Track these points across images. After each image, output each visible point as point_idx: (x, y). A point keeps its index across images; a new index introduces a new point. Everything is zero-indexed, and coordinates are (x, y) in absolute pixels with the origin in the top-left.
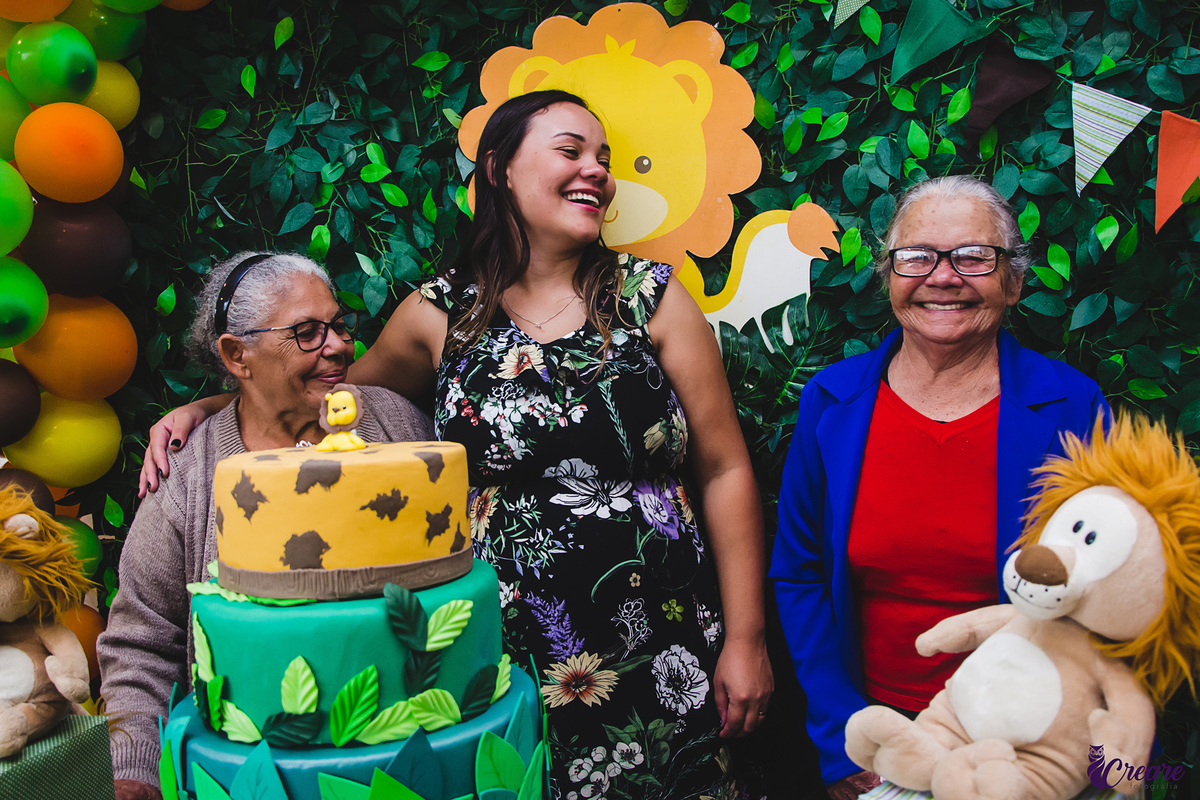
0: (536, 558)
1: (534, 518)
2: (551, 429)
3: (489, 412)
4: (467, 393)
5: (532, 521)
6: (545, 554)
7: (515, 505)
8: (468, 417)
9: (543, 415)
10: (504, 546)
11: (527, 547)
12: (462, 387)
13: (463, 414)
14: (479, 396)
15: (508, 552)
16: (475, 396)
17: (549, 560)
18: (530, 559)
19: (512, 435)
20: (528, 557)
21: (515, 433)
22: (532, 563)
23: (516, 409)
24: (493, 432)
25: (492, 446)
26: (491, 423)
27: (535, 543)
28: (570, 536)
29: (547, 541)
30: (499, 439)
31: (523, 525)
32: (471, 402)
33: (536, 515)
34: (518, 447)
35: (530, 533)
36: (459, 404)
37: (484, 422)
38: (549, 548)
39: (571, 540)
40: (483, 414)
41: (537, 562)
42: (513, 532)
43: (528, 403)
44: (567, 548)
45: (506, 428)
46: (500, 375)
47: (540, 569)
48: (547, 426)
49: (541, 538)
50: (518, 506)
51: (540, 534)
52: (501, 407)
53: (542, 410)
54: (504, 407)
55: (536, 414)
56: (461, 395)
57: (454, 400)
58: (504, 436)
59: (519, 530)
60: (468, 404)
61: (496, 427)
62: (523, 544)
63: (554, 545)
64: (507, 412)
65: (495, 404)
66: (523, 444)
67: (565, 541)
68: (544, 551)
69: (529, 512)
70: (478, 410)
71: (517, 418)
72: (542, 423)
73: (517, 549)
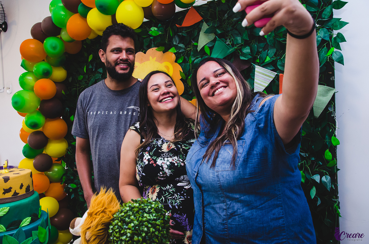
0: (175, 202)
1: (173, 190)
2: (179, 166)
3: (159, 162)
4: (151, 156)
5: (173, 191)
6: (178, 201)
7: (166, 188)
8: (152, 164)
9: (176, 162)
10: (164, 200)
11: (172, 199)
12: (150, 155)
13: (150, 163)
14: (156, 157)
15: (166, 202)
16: (154, 157)
17: (180, 202)
18: (174, 203)
19: (167, 169)
20: (173, 202)
21: (168, 168)
22: (174, 204)
23: (168, 161)
24: (161, 168)
25: (161, 172)
26: (160, 165)
27: (175, 198)
28: (185, 194)
29: (178, 197)
30: (163, 170)
31: (170, 193)
32: (153, 159)
33: (174, 190)
34: (168, 172)
35: (172, 195)
36: (148, 160)
37: (158, 165)
38: (179, 199)
39: (185, 195)
40: (157, 163)
41: (176, 204)
42: (167, 196)
43: (172, 159)
44: (185, 198)
45: (165, 166)
46: (162, 151)
47: (177, 206)
48: (178, 165)
49: (176, 196)
50: (167, 188)
51: (176, 195)
52: (163, 160)
53: (176, 161)
54: (164, 160)
55: (174, 162)
56: (149, 157)
57: (147, 159)
58: (164, 169)
59: (168, 195)
60: (152, 160)
61: (162, 166)
62: (171, 199)
63: (181, 198)
64: (165, 162)
65: (161, 160)
66: (170, 171)
67: (184, 196)
68: (178, 200)
69: (171, 189)
70: (155, 161)
71: (168, 163)
72: (176, 164)
73: (169, 200)
